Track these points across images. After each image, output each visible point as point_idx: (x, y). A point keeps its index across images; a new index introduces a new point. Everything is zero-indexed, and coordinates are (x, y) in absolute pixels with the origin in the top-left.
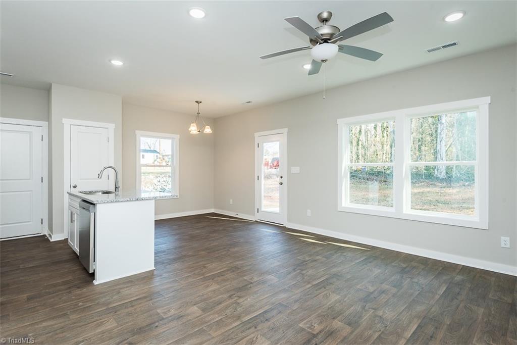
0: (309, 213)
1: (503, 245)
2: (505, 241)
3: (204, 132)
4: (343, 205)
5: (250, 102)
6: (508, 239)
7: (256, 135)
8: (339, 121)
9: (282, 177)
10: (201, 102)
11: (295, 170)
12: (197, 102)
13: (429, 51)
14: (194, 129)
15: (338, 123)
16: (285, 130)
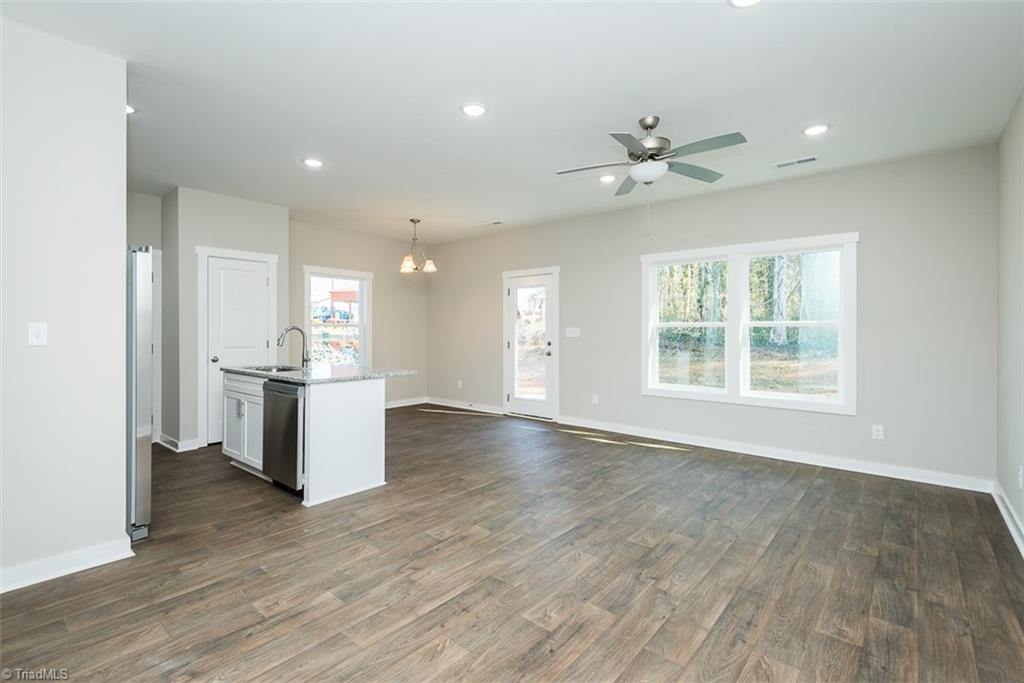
0: (595, 399)
1: (874, 437)
2: (878, 431)
3: (424, 270)
4: (650, 386)
5: (499, 223)
6: (881, 427)
7: (506, 275)
8: (645, 259)
9: (549, 344)
10: (419, 221)
11: (573, 332)
12: (412, 221)
13: (779, 166)
14: (408, 266)
15: (642, 261)
16: (556, 270)
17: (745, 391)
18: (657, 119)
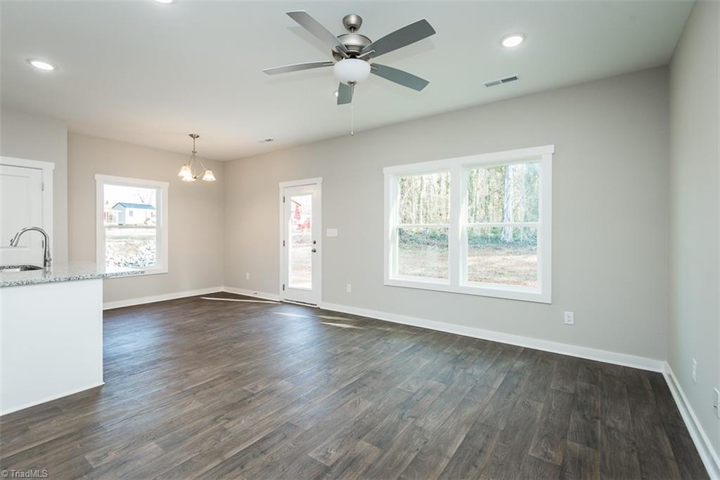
0: (349, 288)
1: (566, 322)
2: (569, 317)
3: (204, 179)
4: (391, 278)
5: (270, 140)
6: (571, 314)
7: (281, 185)
8: (386, 170)
9: (315, 243)
10: (198, 136)
11: (332, 232)
12: (191, 135)
13: (487, 85)
14: (186, 174)
15: (384, 172)
16: (319, 180)
17: (464, 283)
18: (360, 20)
